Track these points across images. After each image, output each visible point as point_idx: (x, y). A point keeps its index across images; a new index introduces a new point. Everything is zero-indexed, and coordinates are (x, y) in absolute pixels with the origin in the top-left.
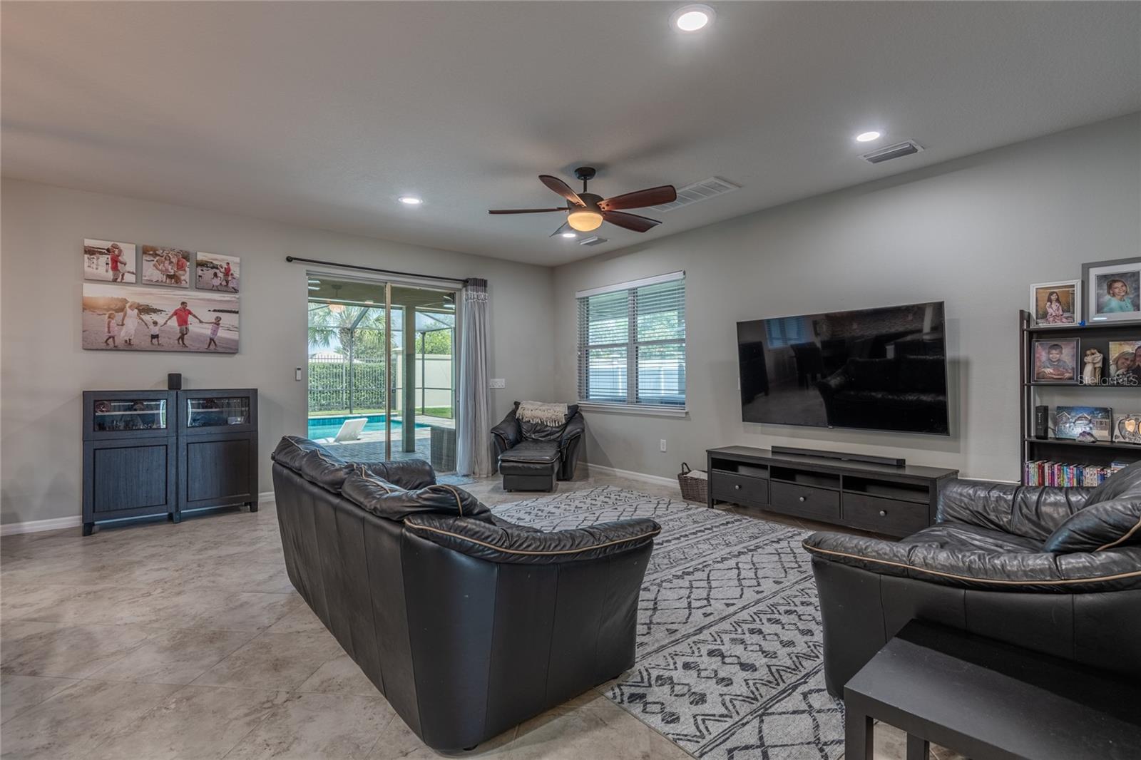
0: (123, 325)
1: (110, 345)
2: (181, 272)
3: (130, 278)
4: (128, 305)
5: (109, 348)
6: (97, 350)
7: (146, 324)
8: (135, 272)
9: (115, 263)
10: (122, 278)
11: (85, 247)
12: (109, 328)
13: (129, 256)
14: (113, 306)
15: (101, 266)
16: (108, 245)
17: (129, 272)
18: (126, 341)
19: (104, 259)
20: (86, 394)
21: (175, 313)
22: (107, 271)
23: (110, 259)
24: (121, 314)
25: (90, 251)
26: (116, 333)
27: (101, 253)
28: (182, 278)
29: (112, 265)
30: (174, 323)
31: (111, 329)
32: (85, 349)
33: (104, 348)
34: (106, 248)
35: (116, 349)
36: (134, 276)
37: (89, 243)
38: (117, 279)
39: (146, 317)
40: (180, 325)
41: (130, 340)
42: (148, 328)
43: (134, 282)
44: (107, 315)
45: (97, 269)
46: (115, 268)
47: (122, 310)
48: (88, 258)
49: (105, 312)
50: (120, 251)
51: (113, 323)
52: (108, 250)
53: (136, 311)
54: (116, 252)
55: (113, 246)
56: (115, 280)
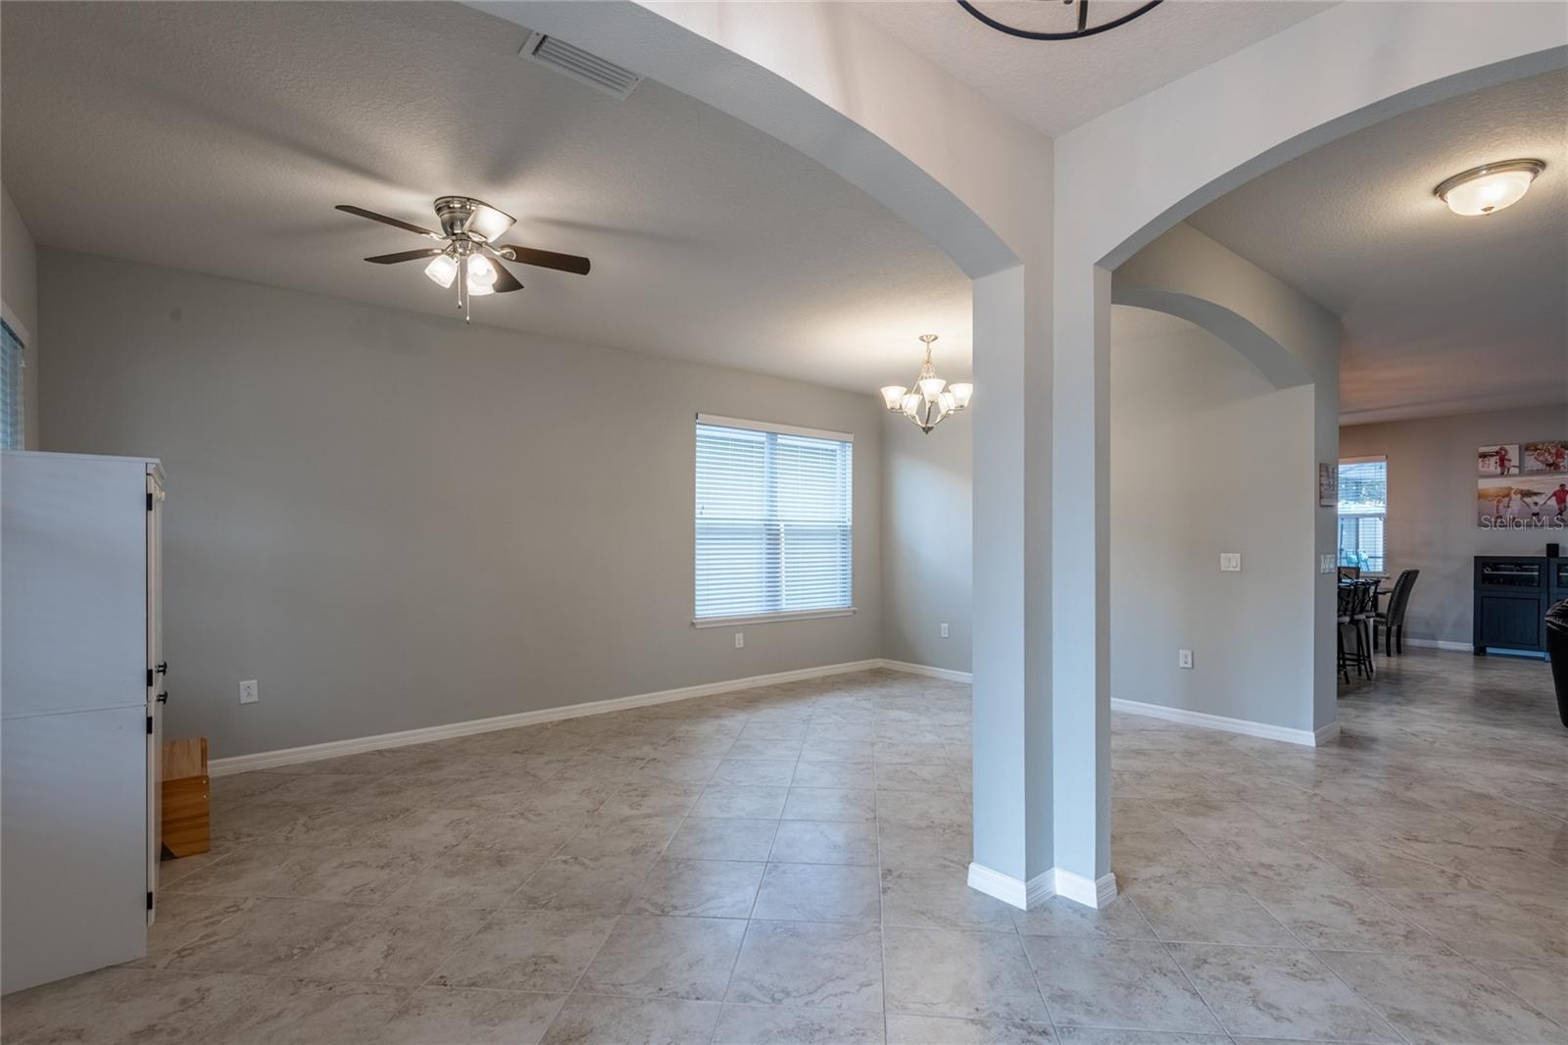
0: (1508, 507)
2: (1559, 460)
4: (1512, 492)
7: (1528, 505)
8: (1518, 465)
9: (1503, 461)
10: (1508, 472)
11: (1479, 453)
13: (1513, 454)
14: (1501, 494)
15: (1492, 465)
16: (1497, 448)
17: (1513, 466)
19: (1493, 459)
20: (1476, 558)
21: (1555, 494)
22: (1496, 468)
23: (1498, 459)
24: (1507, 499)
25: (1484, 456)
26: (1503, 513)
27: (1491, 456)
28: (1561, 464)
29: (1500, 462)
30: (1553, 502)
31: (1499, 510)
32: (1479, 525)
34: (1495, 451)
36: (1518, 468)
37: (1482, 450)
38: (1504, 473)
40: (1558, 503)
41: (1515, 517)
42: (1530, 507)
43: (1518, 473)
44: (1496, 500)
45: (1488, 467)
46: (1502, 465)
47: (1508, 495)
48: (1482, 461)
50: (1506, 451)
51: (1501, 506)
52: (1497, 452)
53: (1519, 496)
54: (1503, 452)
55: (1501, 449)
56: (1502, 474)
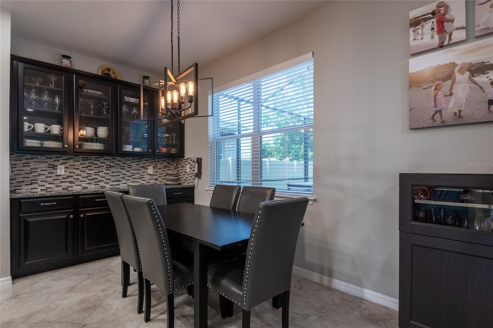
0: (451, 94)
1: (437, 121)
3: (459, 36)
4: (457, 69)
5: (435, 125)
6: (423, 128)
7: (481, 88)
8: (465, 26)
9: (442, 24)
10: (450, 39)
11: (410, 20)
12: (435, 101)
13: (457, 8)
14: (440, 76)
15: (427, 35)
16: (432, 7)
17: (458, 29)
18: (455, 114)
19: (428, 25)
22: (433, 37)
23: (435, 23)
24: (449, 82)
25: (416, 23)
26: (443, 106)
27: (426, 20)
29: (438, 27)
31: (437, 102)
32: (412, 129)
33: (430, 125)
34: (431, 11)
35: (444, 125)
36: (465, 30)
37: (414, 14)
38: (443, 42)
39: (481, 79)
41: (460, 111)
42: (484, 92)
43: (465, 38)
44: (433, 88)
45: (422, 39)
46: (441, 30)
47: (450, 76)
48: (414, 31)
49: (431, 85)
50: (447, 7)
51: (440, 94)
52: (433, 13)
53: (467, 74)
54: (442, 10)
55: (439, 6)
56: (441, 45)
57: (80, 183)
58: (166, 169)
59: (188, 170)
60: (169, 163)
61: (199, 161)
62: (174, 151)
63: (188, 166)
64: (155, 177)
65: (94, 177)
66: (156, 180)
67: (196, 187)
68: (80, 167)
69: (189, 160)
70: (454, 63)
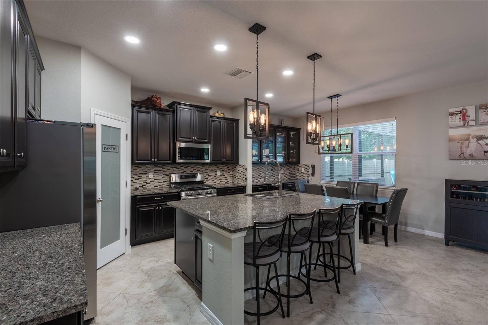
0: (468, 147)
1: (462, 157)
3: (472, 123)
4: (471, 137)
5: (461, 159)
6: (455, 159)
7: (481, 145)
8: (475, 119)
9: (464, 116)
10: (468, 124)
11: (449, 113)
12: (461, 149)
13: (471, 112)
14: (463, 138)
15: (457, 120)
16: (460, 109)
17: (471, 120)
18: (470, 155)
19: (458, 116)
20: (446, 181)
22: (460, 122)
23: (461, 116)
24: (468, 142)
25: (452, 114)
26: (465, 151)
27: (457, 114)
29: (462, 118)
31: (462, 149)
32: (450, 159)
33: (459, 158)
34: (459, 111)
35: (465, 159)
36: (475, 121)
37: (451, 110)
38: (465, 125)
39: (481, 142)
41: (472, 154)
42: (483, 147)
43: (475, 124)
44: (460, 143)
45: (455, 122)
46: (464, 119)
47: (468, 139)
48: (451, 118)
49: (459, 142)
50: (467, 111)
51: (463, 146)
52: (460, 112)
53: (475, 139)
54: (465, 112)
55: (463, 109)
56: (464, 126)
57: (257, 178)
58: (289, 170)
59: (303, 171)
60: (290, 167)
61: (313, 167)
62: (294, 160)
63: (303, 169)
64: (284, 175)
65: (262, 175)
66: (285, 176)
67: (310, 181)
68: (257, 170)
69: (304, 166)
70: (470, 134)
